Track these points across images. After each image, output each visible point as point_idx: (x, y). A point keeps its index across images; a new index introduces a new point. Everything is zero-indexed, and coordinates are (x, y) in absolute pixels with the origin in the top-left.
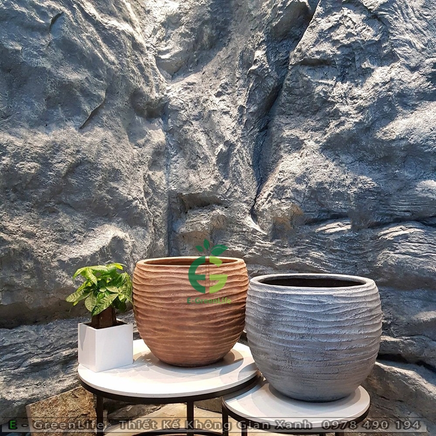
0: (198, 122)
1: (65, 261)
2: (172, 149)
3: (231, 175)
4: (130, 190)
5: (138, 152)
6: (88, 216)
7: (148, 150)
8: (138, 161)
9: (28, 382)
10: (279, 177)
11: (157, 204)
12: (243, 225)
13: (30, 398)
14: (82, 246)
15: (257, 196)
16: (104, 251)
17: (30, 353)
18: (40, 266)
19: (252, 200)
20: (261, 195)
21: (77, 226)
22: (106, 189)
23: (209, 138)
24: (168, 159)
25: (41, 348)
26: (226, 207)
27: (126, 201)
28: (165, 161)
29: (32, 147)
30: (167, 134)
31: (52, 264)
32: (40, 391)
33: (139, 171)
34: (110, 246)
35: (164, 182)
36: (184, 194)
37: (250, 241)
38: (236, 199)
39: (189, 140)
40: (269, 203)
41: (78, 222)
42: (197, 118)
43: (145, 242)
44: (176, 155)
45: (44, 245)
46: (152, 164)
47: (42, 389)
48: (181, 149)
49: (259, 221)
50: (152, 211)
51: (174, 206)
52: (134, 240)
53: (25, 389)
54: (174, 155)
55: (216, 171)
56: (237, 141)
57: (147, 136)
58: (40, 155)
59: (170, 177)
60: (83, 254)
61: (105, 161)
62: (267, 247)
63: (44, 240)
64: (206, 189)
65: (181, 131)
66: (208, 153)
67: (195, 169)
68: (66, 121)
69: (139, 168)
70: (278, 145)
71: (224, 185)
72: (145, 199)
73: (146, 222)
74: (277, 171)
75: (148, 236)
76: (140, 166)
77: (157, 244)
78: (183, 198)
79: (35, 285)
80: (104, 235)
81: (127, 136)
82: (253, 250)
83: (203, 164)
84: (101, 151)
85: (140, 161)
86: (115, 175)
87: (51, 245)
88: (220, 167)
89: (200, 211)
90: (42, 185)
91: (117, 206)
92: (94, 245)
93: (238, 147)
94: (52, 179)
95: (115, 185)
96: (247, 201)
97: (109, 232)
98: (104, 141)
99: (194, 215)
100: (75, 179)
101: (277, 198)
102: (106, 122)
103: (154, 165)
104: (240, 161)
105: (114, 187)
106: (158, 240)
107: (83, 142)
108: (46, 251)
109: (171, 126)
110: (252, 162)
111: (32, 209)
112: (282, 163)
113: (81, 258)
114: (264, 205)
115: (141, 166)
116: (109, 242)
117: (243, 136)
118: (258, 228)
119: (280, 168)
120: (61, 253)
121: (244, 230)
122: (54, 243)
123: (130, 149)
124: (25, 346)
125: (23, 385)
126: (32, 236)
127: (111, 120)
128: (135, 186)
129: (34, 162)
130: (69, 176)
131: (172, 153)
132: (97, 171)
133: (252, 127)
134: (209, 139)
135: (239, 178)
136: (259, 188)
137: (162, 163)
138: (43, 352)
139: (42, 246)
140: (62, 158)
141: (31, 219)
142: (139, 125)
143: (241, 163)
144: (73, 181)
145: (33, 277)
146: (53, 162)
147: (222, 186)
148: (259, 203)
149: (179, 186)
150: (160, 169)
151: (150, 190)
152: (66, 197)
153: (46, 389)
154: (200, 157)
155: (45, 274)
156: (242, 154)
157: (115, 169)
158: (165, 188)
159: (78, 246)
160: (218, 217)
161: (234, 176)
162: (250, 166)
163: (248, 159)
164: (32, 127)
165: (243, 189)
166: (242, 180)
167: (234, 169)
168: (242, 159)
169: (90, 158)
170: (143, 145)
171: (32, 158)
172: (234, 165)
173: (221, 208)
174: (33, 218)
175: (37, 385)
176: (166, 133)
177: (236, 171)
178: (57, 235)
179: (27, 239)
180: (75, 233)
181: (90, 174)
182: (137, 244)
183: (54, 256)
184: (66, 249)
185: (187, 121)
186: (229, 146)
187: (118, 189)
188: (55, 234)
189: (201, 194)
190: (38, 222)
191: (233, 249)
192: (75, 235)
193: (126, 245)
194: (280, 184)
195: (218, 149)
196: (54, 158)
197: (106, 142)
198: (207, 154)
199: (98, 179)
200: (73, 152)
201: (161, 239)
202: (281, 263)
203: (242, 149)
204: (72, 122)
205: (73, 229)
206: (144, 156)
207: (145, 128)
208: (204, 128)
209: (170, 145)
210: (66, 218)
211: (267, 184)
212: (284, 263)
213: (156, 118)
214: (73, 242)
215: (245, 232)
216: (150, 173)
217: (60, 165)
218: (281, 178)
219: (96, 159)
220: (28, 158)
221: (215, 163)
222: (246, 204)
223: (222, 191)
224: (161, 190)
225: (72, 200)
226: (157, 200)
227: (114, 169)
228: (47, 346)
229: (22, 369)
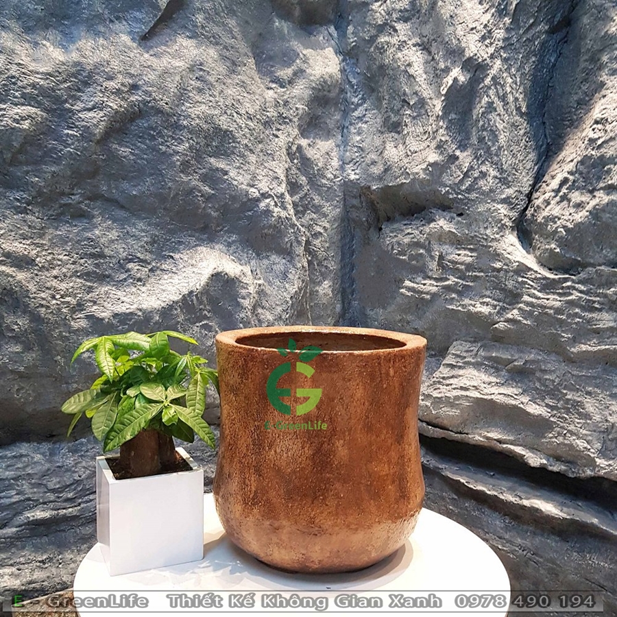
0: (408, 25)
1: (103, 319)
2: (355, 92)
3: (474, 140)
4: (254, 177)
5: (276, 96)
6: (162, 229)
7: (300, 90)
8: (275, 114)
9: (24, 556)
10: (592, 135)
11: (317, 209)
12: (497, 256)
13: (24, 588)
14: (144, 289)
15: (534, 187)
16: (192, 301)
17: (29, 499)
18: (44, 327)
19: (522, 197)
20: (544, 184)
21: (136, 247)
22: (201, 172)
23: (431, 58)
24: (346, 113)
25: (53, 491)
26: (460, 215)
27: (245, 200)
28: (337, 117)
29: (24, 73)
30: (343, 61)
31: (72, 323)
32: (48, 574)
33: (277, 137)
34: (206, 290)
35: (335, 163)
36: (374, 188)
37: (511, 291)
38: (483, 194)
39: (388, 66)
40: (561, 201)
41: (138, 239)
42: (406, 14)
43: (287, 286)
44: (361, 105)
45: (54, 284)
46: (309, 124)
47: (54, 570)
48: (373, 90)
49: (535, 246)
50: (306, 223)
51: (354, 214)
52: (261, 282)
53: (14, 569)
54: (358, 105)
55: (441, 131)
56: (492, 57)
57: (298, 61)
58: (43, 91)
59: (348, 154)
60: (144, 307)
61: (198, 110)
62: (550, 308)
63: (55, 272)
64: (417, 173)
65: (372, 49)
66: (426, 91)
67: (399, 133)
68: (111, 21)
69: (279, 130)
70: (595, 59)
71: (457, 163)
72: (288, 197)
73: (289, 245)
74: (589, 122)
75: (294, 275)
76: (279, 127)
77: (317, 291)
78: (372, 196)
79: (35, 366)
80: (195, 270)
81: (252, 61)
82: (515, 312)
83: (414, 118)
84: (189, 88)
85: (281, 115)
86: (222, 143)
87: (71, 284)
88: (450, 121)
89: (405, 225)
90: (48, 156)
91: (225, 211)
92: (170, 288)
93: (493, 72)
94: (73, 144)
95: (221, 165)
96: (508, 198)
97: (204, 264)
98: (196, 67)
99: (392, 232)
100: (129, 147)
101: (584, 188)
102: (203, 27)
103: (312, 125)
104: (498, 104)
105: (217, 169)
106: (320, 283)
107: (148, 67)
108: (58, 296)
109: (352, 39)
110: (528, 107)
111: (30, 207)
112: (603, 101)
113: (140, 314)
114: (549, 208)
115: (282, 127)
116: (203, 283)
117: (508, 44)
118: (530, 261)
119: (596, 113)
120: (95, 303)
121: (498, 265)
122: (78, 280)
123: (259, 88)
124: (18, 486)
125: (12, 562)
126: (27, 263)
127: (214, 22)
128: (266, 168)
129: (30, 106)
130: (112, 140)
131: (353, 100)
132: (177, 132)
133: (531, 21)
134: (431, 61)
135: (494, 145)
136: (539, 169)
137: (331, 123)
138: (59, 497)
139: (48, 285)
140: (96, 99)
141: (26, 228)
142: (283, 38)
143: (500, 109)
144: (124, 151)
145: (28, 348)
146: (75, 107)
147: (453, 167)
148: (538, 202)
149: (365, 171)
150: (328, 134)
151: (303, 180)
152: (109, 186)
153: (63, 572)
154: (409, 104)
155: (57, 344)
156: (502, 86)
157: (221, 129)
158: (335, 177)
159: (134, 290)
160: (440, 236)
161: (481, 140)
162: (522, 115)
163: (516, 99)
164: (28, 30)
165: (501, 171)
166: (500, 148)
167: (481, 123)
168: (503, 98)
169: (162, 103)
170: (290, 82)
171: (24, 96)
172: (483, 113)
173: (448, 216)
174: (30, 227)
175: (43, 562)
176: (341, 58)
177: (485, 130)
178: (89, 265)
179: (13, 269)
180: (130, 261)
181: (162, 137)
182: (268, 289)
183: (80, 306)
184: (106, 293)
185: (385, 24)
186: (472, 71)
187: (226, 173)
188: (82, 261)
189: (406, 186)
190: (41, 236)
191: (471, 308)
192: (130, 265)
193: (244, 292)
194: (593, 153)
195: (449, 81)
196: (78, 99)
197: (201, 70)
198: (425, 95)
199: (181, 148)
200: (123, 88)
201: (325, 282)
202: (584, 348)
203: (505, 75)
204: (125, 23)
205: (124, 254)
206: (291, 106)
207: (296, 45)
208: (421, 36)
209: (350, 82)
210: (109, 229)
211: (560, 157)
212: (590, 348)
213: (321, 25)
214: (125, 280)
215: (499, 270)
216: (304, 142)
217: (91, 114)
218: (596, 136)
219: (177, 106)
220: (16, 97)
221: (440, 113)
222: (505, 206)
223: (453, 176)
224: (328, 179)
225: (123, 192)
226: (317, 200)
227: (218, 129)
228: (69, 486)
229: (10, 531)
